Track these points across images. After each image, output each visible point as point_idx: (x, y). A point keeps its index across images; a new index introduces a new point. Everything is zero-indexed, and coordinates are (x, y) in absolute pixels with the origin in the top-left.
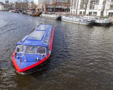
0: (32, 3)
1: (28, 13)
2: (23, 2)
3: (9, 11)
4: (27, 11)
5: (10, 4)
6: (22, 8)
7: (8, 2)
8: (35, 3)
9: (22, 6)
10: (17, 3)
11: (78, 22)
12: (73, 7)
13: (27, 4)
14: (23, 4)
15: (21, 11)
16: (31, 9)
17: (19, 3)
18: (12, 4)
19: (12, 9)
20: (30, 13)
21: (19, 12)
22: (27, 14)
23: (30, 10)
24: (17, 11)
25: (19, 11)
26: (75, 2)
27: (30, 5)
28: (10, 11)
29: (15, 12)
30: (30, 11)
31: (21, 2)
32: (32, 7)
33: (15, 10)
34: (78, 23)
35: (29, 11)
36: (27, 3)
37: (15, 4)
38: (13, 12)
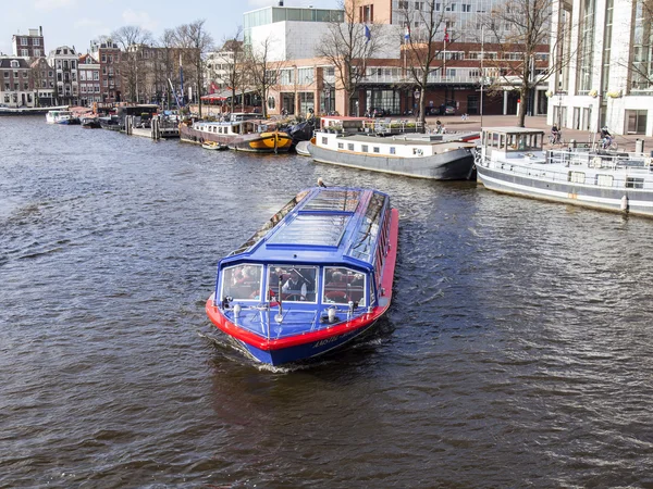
0: (235, 46)
1: (205, 128)
2: (162, 45)
3: (44, 113)
4: (195, 110)
5: (51, 63)
6: (150, 89)
7: (41, 47)
8: (258, 50)
9: (150, 78)
10: (116, 51)
11: (615, 194)
12: (573, 73)
13: (193, 55)
14: (165, 56)
15: (144, 115)
16: (226, 94)
17: (126, 55)
18: (69, 57)
19: (69, 99)
20: (218, 126)
21: (130, 119)
22: (199, 140)
23: (216, 103)
24: (108, 111)
25: (130, 111)
26: (581, 39)
27: (218, 64)
28: (50, 119)
29: (95, 125)
30: (215, 110)
31: (144, 48)
32: (234, 85)
33: (92, 106)
34: (621, 204)
35: (205, 110)
36: (198, 51)
37: (96, 56)
38: (75, 122)
